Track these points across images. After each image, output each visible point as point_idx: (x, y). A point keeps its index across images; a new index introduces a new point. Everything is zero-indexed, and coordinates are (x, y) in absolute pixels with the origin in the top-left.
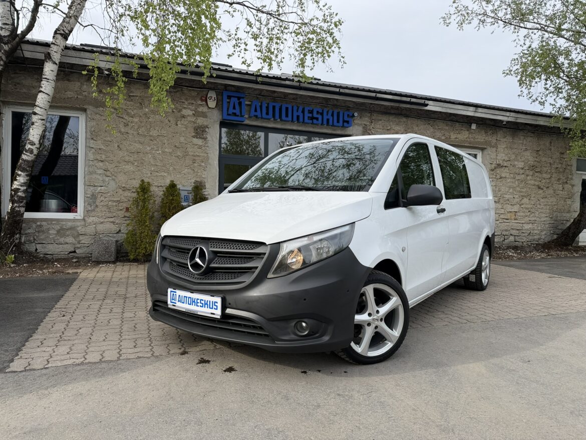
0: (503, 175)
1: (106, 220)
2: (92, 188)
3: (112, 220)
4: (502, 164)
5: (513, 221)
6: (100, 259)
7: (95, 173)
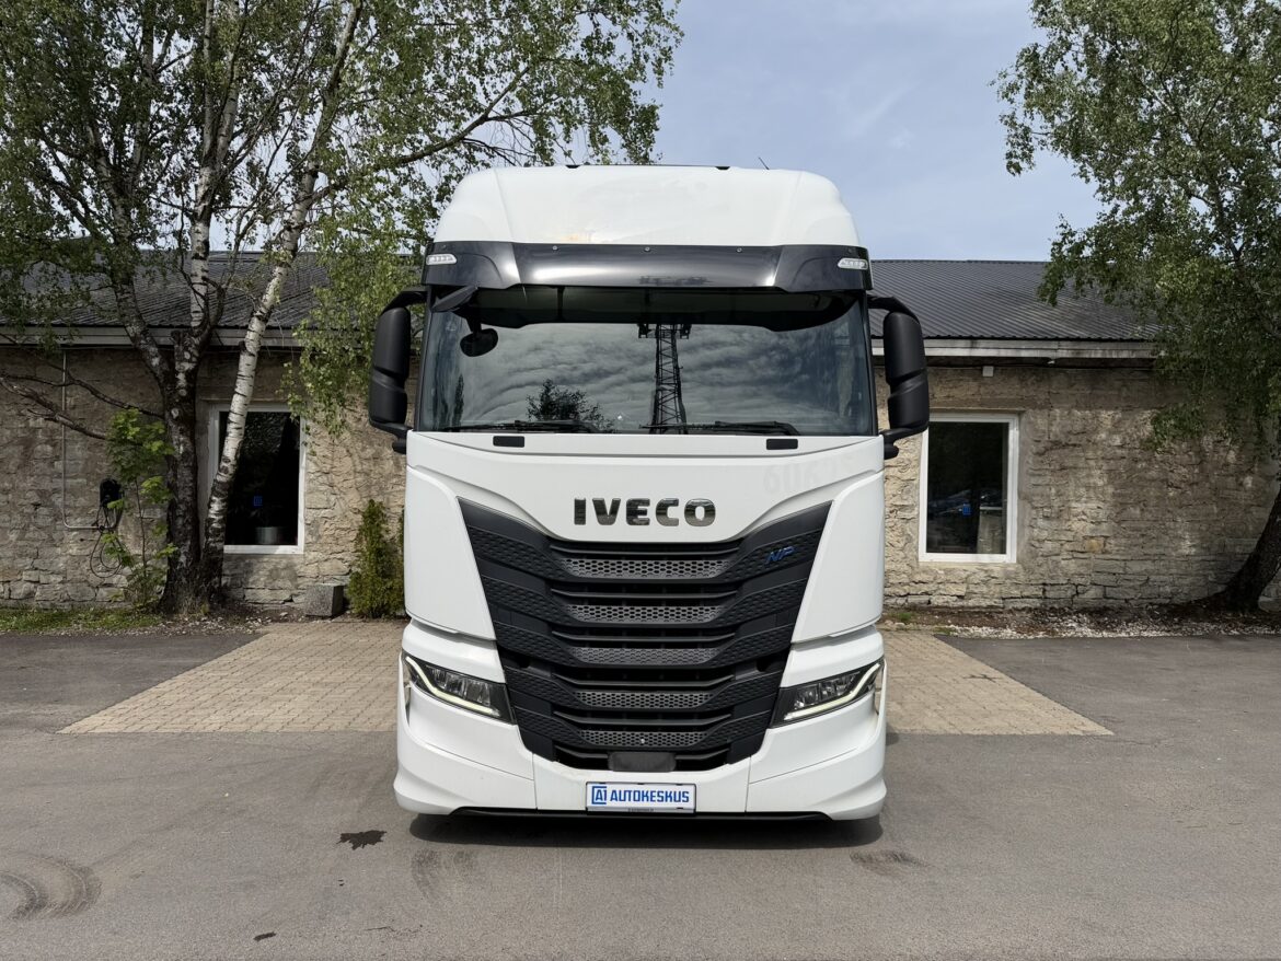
0: (1069, 463)
1: (332, 556)
2: (314, 511)
3: (339, 556)
4: (1064, 441)
5: (1097, 556)
6: (313, 613)
7: (318, 490)
